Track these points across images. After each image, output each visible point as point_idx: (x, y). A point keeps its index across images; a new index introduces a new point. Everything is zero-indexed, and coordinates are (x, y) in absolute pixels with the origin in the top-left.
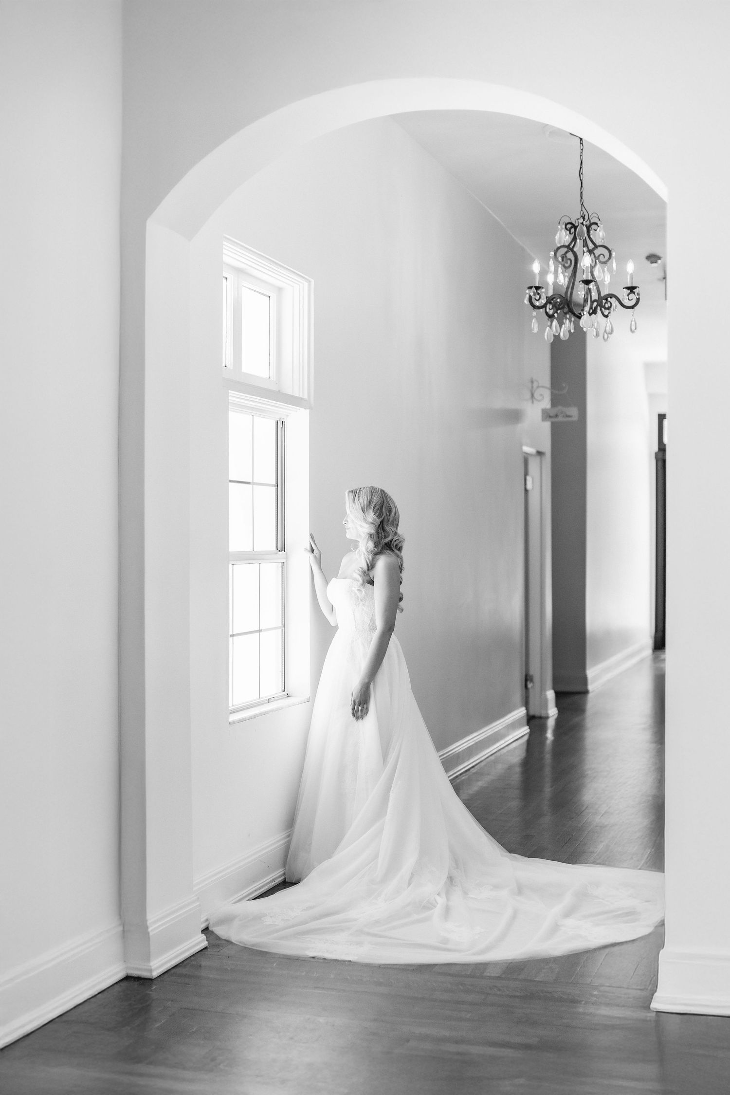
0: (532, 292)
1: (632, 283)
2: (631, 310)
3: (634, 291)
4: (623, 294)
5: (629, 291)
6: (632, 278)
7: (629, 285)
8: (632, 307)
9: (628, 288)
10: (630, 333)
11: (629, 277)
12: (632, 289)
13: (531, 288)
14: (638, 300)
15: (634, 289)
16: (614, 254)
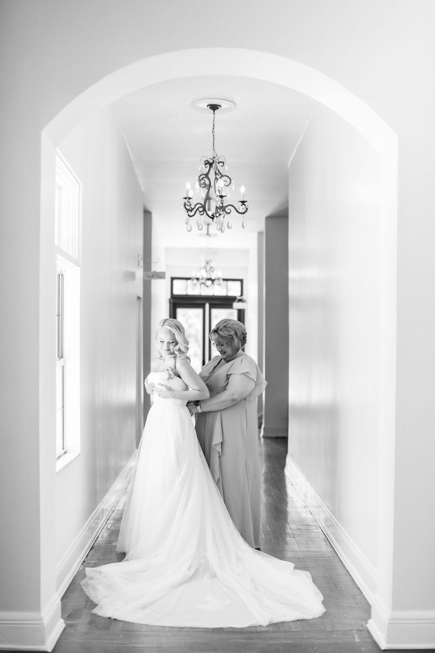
0: (186, 201)
1: (243, 199)
2: (242, 215)
3: (244, 203)
4: (238, 205)
5: (242, 204)
6: (243, 196)
7: (242, 200)
8: (243, 213)
9: (241, 202)
10: (242, 228)
11: (242, 195)
12: (243, 202)
13: (186, 198)
14: (247, 209)
15: (245, 202)
16: (232, 181)
